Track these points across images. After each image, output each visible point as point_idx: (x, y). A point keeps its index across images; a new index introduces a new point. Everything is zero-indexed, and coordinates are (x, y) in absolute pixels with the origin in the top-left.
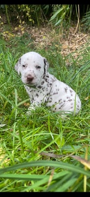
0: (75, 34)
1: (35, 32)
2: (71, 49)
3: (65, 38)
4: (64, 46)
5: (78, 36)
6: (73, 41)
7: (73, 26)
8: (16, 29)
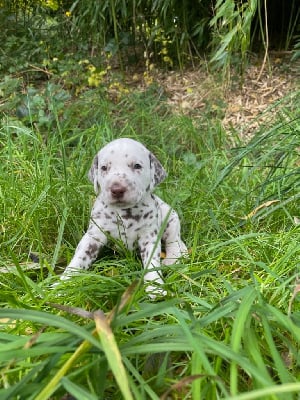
0: (260, 81)
1: (174, 80)
2: (248, 113)
3: (235, 91)
4: (232, 107)
5: (266, 84)
6: (253, 96)
7: (256, 64)
8: (135, 77)
